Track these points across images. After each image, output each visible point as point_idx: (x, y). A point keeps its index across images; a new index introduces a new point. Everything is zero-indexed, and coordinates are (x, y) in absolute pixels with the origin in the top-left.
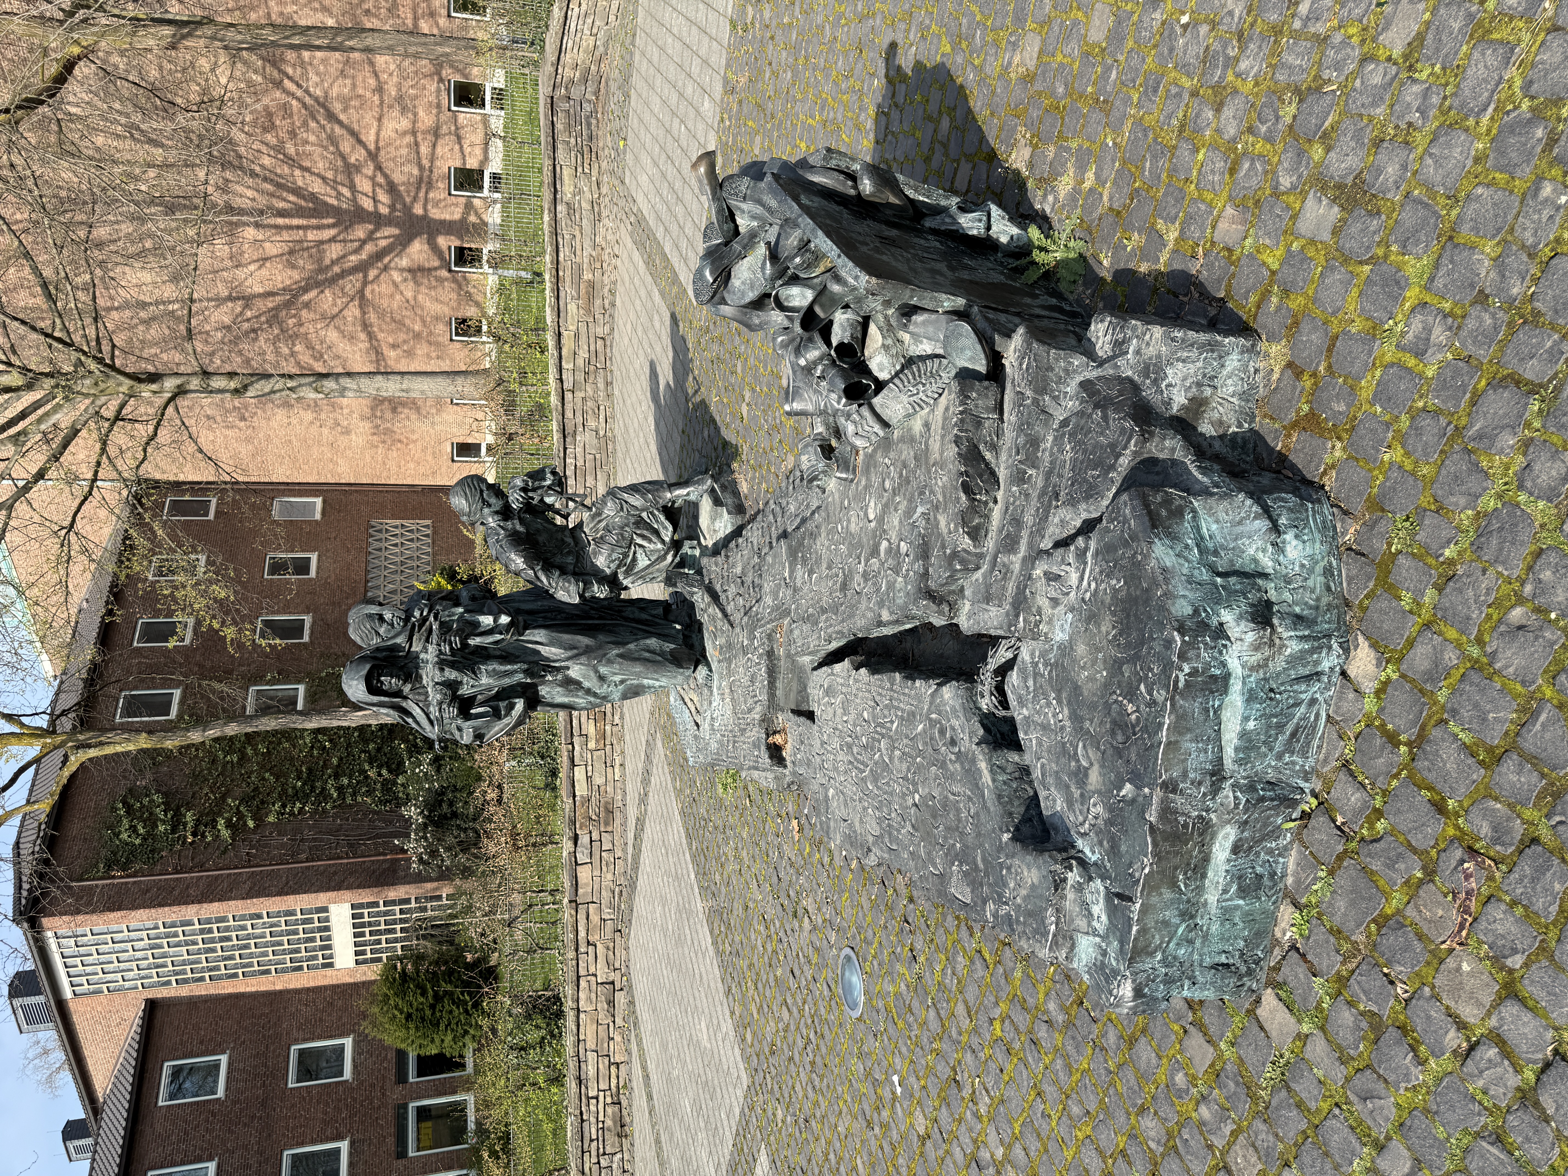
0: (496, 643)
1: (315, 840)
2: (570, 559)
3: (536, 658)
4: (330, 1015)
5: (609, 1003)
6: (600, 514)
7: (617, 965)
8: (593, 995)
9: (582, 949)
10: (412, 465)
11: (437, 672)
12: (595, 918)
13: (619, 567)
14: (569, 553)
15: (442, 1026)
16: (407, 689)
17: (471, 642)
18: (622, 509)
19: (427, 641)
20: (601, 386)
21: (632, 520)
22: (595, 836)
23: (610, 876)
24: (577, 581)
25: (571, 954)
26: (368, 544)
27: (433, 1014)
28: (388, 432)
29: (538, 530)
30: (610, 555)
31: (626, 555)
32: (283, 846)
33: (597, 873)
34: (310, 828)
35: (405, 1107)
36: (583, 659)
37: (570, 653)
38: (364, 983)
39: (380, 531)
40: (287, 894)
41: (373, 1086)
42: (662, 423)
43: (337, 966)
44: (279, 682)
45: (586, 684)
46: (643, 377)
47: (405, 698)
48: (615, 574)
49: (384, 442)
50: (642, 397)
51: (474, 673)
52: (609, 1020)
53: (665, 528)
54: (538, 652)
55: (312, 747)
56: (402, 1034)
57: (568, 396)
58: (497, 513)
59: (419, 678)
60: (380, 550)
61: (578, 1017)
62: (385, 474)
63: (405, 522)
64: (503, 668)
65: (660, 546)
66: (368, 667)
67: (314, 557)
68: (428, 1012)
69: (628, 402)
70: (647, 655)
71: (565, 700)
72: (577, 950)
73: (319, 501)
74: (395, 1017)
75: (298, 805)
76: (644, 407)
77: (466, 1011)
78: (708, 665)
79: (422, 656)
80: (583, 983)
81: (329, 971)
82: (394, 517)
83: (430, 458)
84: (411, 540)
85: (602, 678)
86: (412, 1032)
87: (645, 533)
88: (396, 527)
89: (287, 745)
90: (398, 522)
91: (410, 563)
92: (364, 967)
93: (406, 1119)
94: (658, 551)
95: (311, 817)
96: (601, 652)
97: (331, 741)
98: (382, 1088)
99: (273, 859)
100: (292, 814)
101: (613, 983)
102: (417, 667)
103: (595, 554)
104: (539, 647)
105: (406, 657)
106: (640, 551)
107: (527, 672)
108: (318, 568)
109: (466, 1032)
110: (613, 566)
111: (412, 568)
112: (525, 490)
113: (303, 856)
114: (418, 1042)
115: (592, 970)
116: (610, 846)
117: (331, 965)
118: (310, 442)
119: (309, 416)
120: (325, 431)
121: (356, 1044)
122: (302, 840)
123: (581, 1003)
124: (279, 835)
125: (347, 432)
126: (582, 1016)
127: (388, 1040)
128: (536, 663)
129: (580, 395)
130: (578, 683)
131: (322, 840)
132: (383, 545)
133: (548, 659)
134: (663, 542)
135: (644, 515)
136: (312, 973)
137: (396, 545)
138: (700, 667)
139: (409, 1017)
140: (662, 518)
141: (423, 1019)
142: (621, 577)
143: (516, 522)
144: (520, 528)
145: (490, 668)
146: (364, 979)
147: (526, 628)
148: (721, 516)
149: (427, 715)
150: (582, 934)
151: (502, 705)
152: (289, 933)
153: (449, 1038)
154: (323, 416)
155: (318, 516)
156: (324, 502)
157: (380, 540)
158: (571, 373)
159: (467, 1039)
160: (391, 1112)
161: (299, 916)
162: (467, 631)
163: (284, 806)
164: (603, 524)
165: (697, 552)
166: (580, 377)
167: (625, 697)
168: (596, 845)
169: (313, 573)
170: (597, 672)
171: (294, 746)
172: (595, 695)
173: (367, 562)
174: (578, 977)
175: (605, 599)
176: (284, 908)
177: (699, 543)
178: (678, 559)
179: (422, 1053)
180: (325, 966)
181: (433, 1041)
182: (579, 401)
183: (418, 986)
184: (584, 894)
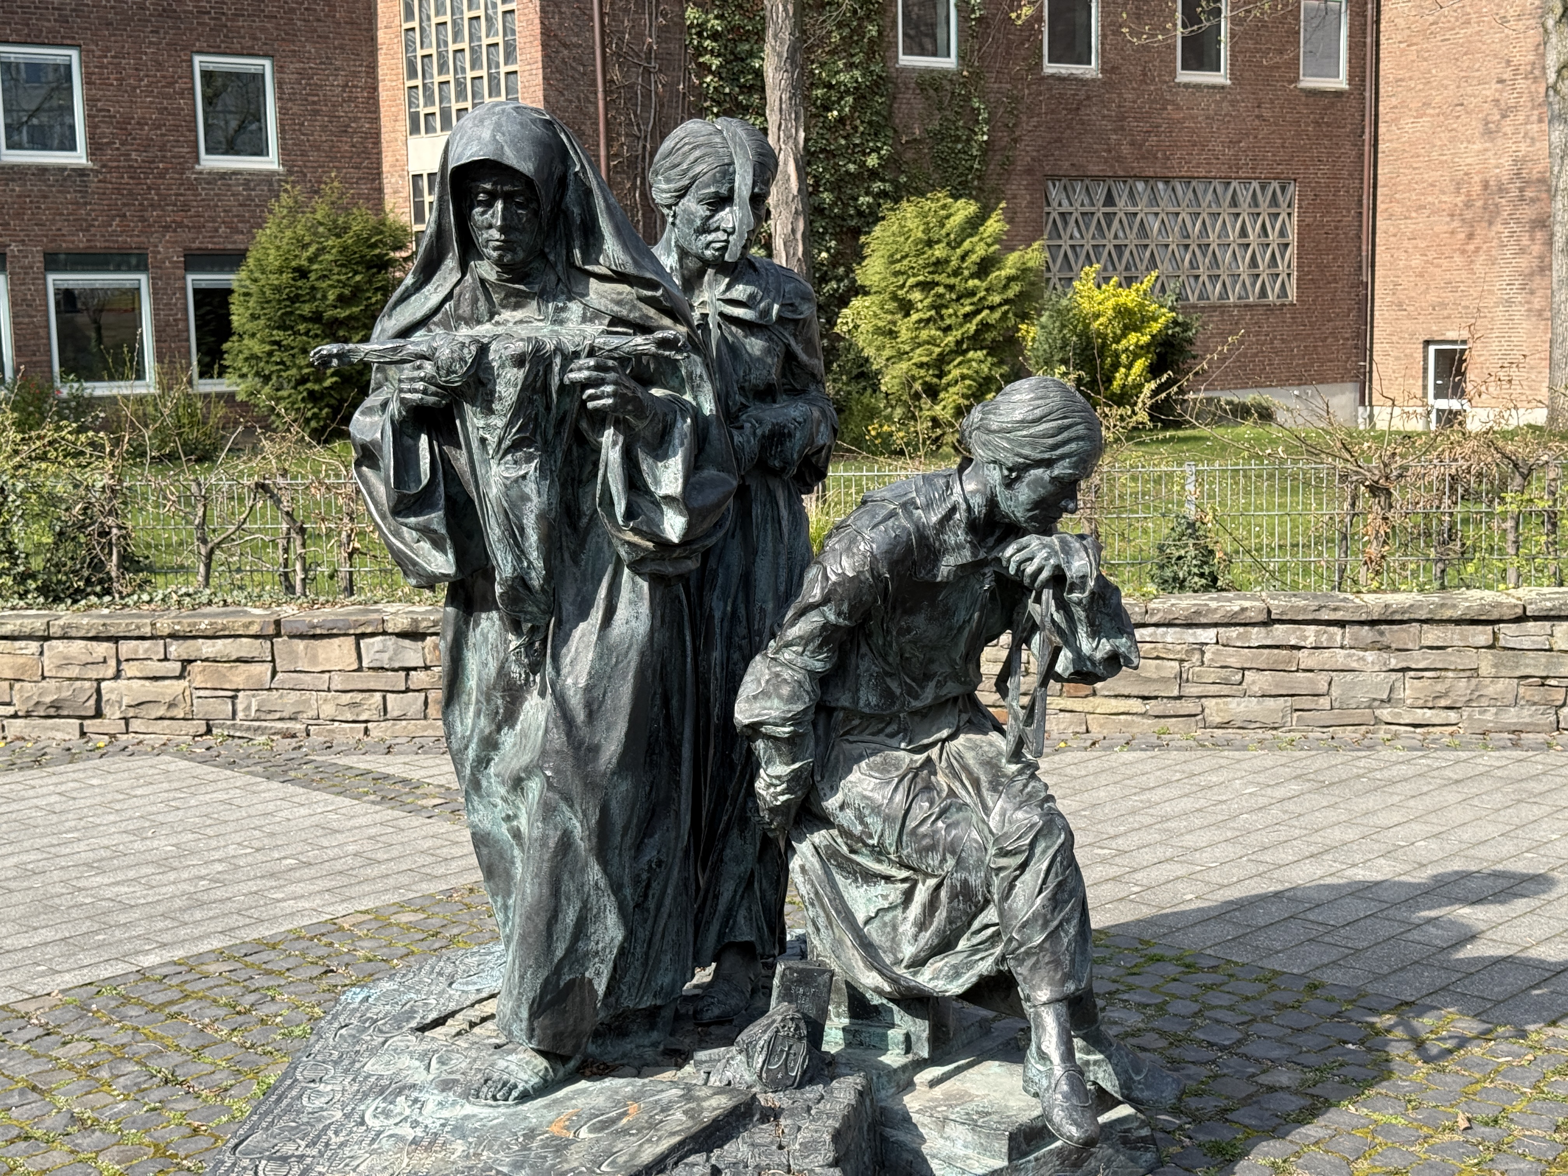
0: (608, 502)
1: (647, 95)
2: (868, 698)
3: (568, 608)
4: (324, 129)
5: (56, 705)
6: (995, 787)
7: (135, 725)
8: (74, 672)
9: (175, 649)
10: (1417, 261)
11: (518, 347)
12: (239, 676)
13: (846, 833)
14: (888, 695)
15: (278, 335)
16: (487, 270)
17: (608, 436)
18: (1004, 853)
19: (616, 321)
20: (1512, 717)
21: (976, 880)
22: (418, 678)
23: (328, 710)
24: (796, 720)
25: (164, 625)
26: (1246, 182)
27: (304, 319)
28: (1491, 215)
29: (948, 613)
30: (876, 810)
31: (879, 853)
32: (639, 37)
33: (338, 682)
34: (670, 87)
35: (141, 266)
36: (558, 738)
37: (576, 701)
38: (380, 190)
39: (1274, 202)
40: (545, 46)
41: (186, 207)
42: (1362, 908)
43: (413, 140)
44: (963, 18)
45: (508, 739)
46: (1508, 848)
47: (464, 268)
48: (824, 821)
49: (1468, 205)
50: (1451, 845)
51: (515, 447)
52: (19, 707)
53: (957, 974)
54: (584, 615)
55: (830, 86)
56: (273, 259)
57: (1482, 635)
58: (992, 503)
59: (518, 301)
60: (1234, 203)
61: (30, 637)
62: (1397, 209)
63: (1292, 251)
64: (530, 521)
65: (908, 951)
66: (527, 167)
67: (1221, 78)
68: (306, 309)
69: (1451, 796)
70: (570, 916)
71: (471, 683)
72: (174, 636)
73: (1341, 82)
74: (305, 247)
75: (716, 62)
76: (1427, 849)
77: (303, 380)
78: (545, 1088)
79: (575, 308)
80: (102, 649)
81: (405, 124)
82: (1304, 230)
83: (1432, 297)
84: (1254, 263)
85: (517, 784)
86: (274, 280)
87: (941, 915)
88: (1282, 233)
89: (835, 38)
90: (1293, 237)
91: (1204, 262)
92: (407, 189)
93: (118, 269)
94: (895, 947)
95: (691, 87)
96: (576, 788)
97: (841, 120)
98: (180, 225)
99: (614, 18)
100: (700, 51)
101: (99, 714)
102: (544, 296)
103: (884, 768)
104: (597, 615)
105: (571, 264)
106: (895, 893)
107: (520, 581)
108: (1198, 87)
109: (267, 379)
110: (846, 818)
111: (1194, 265)
112: (1058, 580)
113: (616, 74)
114: (254, 288)
115: (129, 669)
116: (393, 712)
117: (415, 129)
118: (1465, 62)
119: (1524, 56)
120: (1491, 90)
121: (267, 177)
122: (647, 71)
123: (59, 645)
124: (660, 29)
125: (1489, 132)
126: (34, 646)
127: (262, 236)
128: (553, 607)
129: (1486, 663)
130: (510, 717)
131: (646, 107)
132: (1245, 209)
133: (562, 638)
134: (918, 963)
135: (991, 915)
136: (402, 97)
137: (1243, 233)
138: (541, 1063)
139: (302, 273)
140: (985, 966)
141: (294, 299)
142: (820, 837)
143: (966, 556)
144: (947, 565)
145: (530, 488)
146: (388, 190)
147: (657, 581)
148: (985, 1150)
149: (423, 323)
150: (208, 648)
151: (435, 519)
152: (475, 52)
153: (257, 347)
154: (1522, 84)
155: (1308, 82)
156: (1338, 94)
157: (1255, 202)
158: (1542, 642)
159: (252, 381)
160: (132, 241)
161: (503, 69)
162: (640, 425)
163: (715, 36)
164: (966, 796)
165: (893, 1058)
166: (1534, 666)
167: (481, 840)
168: (398, 680)
169: (1185, 77)
170: (529, 771)
171: (832, 53)
172: (483, 762)
173: (1208, 180)
174: (115, 639)
175: (751, 793)
176: (520, 41)
177: (920, 1065)
178: (876, 1000)
179: (234, 299)
180: (414, 119)
181: (254, 317)
182: (1469, 660)
183: (357, 291)
184: (293, 654)
